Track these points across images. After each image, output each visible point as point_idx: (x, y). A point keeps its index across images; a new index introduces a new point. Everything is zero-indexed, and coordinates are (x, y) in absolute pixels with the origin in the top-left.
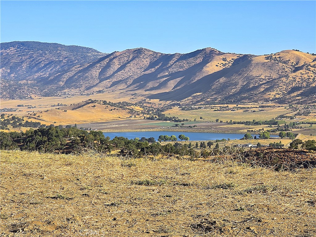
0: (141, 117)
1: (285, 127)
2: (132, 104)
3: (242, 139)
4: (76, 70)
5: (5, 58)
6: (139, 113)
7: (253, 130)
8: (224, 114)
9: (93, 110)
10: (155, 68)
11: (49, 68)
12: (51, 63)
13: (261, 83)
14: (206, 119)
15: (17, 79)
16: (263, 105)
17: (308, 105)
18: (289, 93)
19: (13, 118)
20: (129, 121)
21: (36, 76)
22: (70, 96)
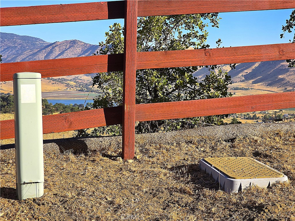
0: (75, 89)
2: (68, 80)
4: (27, 53)
6: (73, 86)
10: (85, 55)
11: (7, 51)
12: (9, 47)
20: (66, 92)
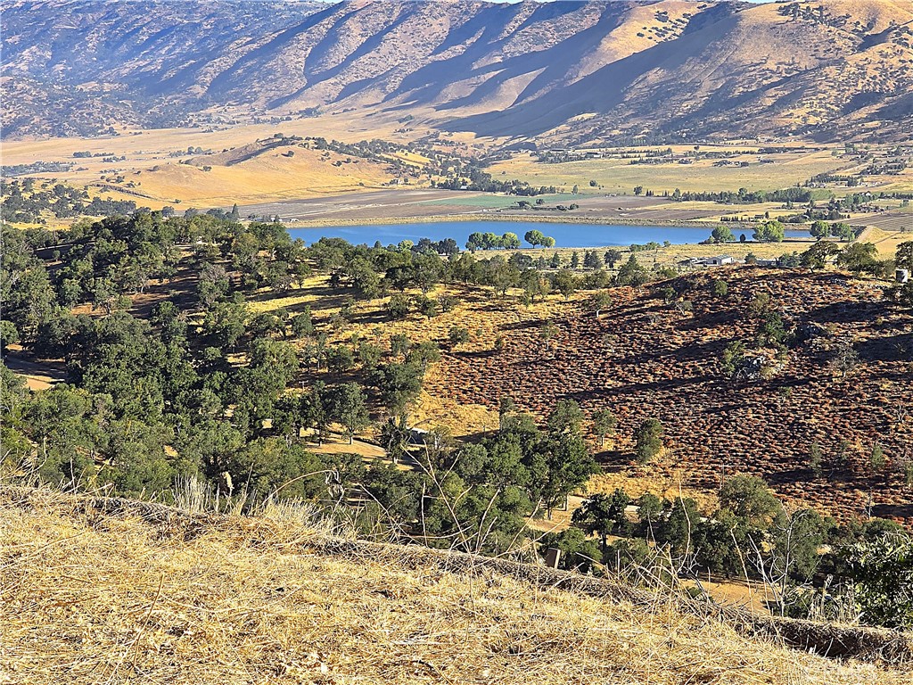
0: (424, 181)
1: (830, 208)
2: (400, 147)
3: (705, 243)
4: (240, 50)
5: (38, 19)
6: (417, 171)
7: (739, 216)
8: (657, 172)
9: (287, 165)
11: (162, 45)
12: (168, 31)
13: (765, 82)
14: (609, 187)
15: (73, 78)
16: (771, 145)
17: (899, 143)
18: (847, 110)
19: (59, 190)
20: (389, 194)
21: (128, 67)
22: (225, 126)
